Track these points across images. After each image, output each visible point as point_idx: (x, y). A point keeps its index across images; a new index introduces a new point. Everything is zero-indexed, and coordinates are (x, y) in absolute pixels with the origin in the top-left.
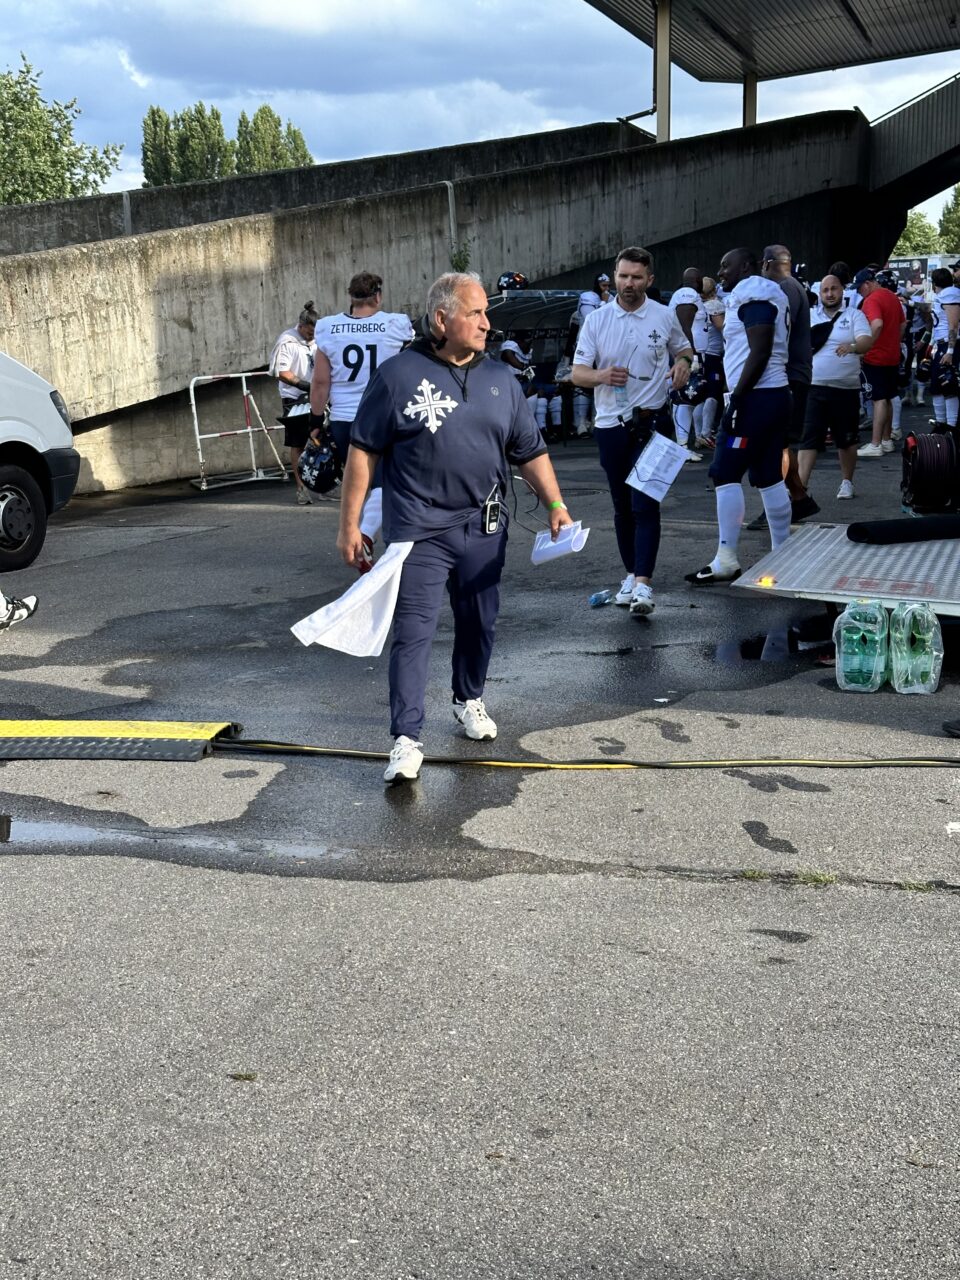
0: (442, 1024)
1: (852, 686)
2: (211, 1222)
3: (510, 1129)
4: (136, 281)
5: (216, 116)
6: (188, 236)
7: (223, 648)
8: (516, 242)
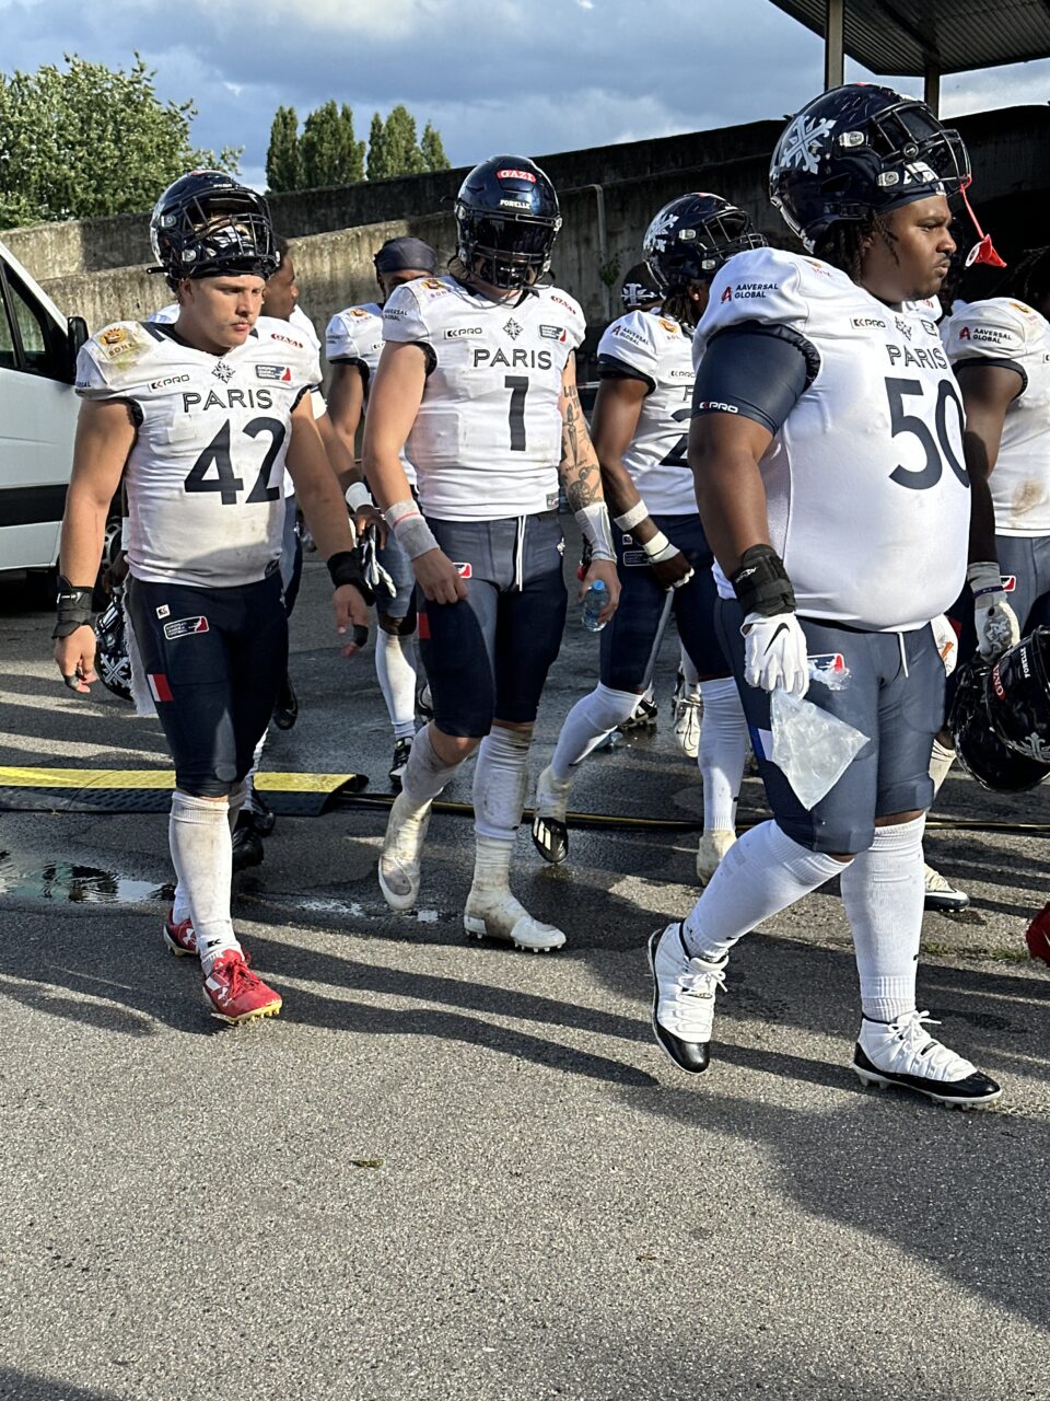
0: (588, 1109)
2: (332, 1325)
3: (664, 1228)
5: (347, 116)
7: (347, 693)
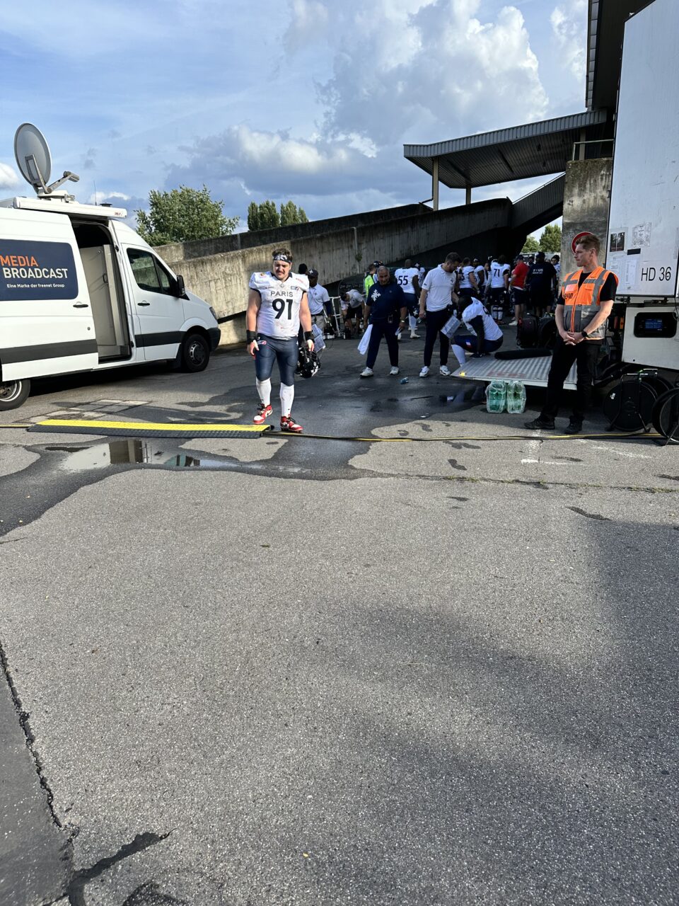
0: (336, 529)
1: (493, 411)
4: (241, 267)
5: (273, 205)
6: (260, 250)
8: (380, 250)
